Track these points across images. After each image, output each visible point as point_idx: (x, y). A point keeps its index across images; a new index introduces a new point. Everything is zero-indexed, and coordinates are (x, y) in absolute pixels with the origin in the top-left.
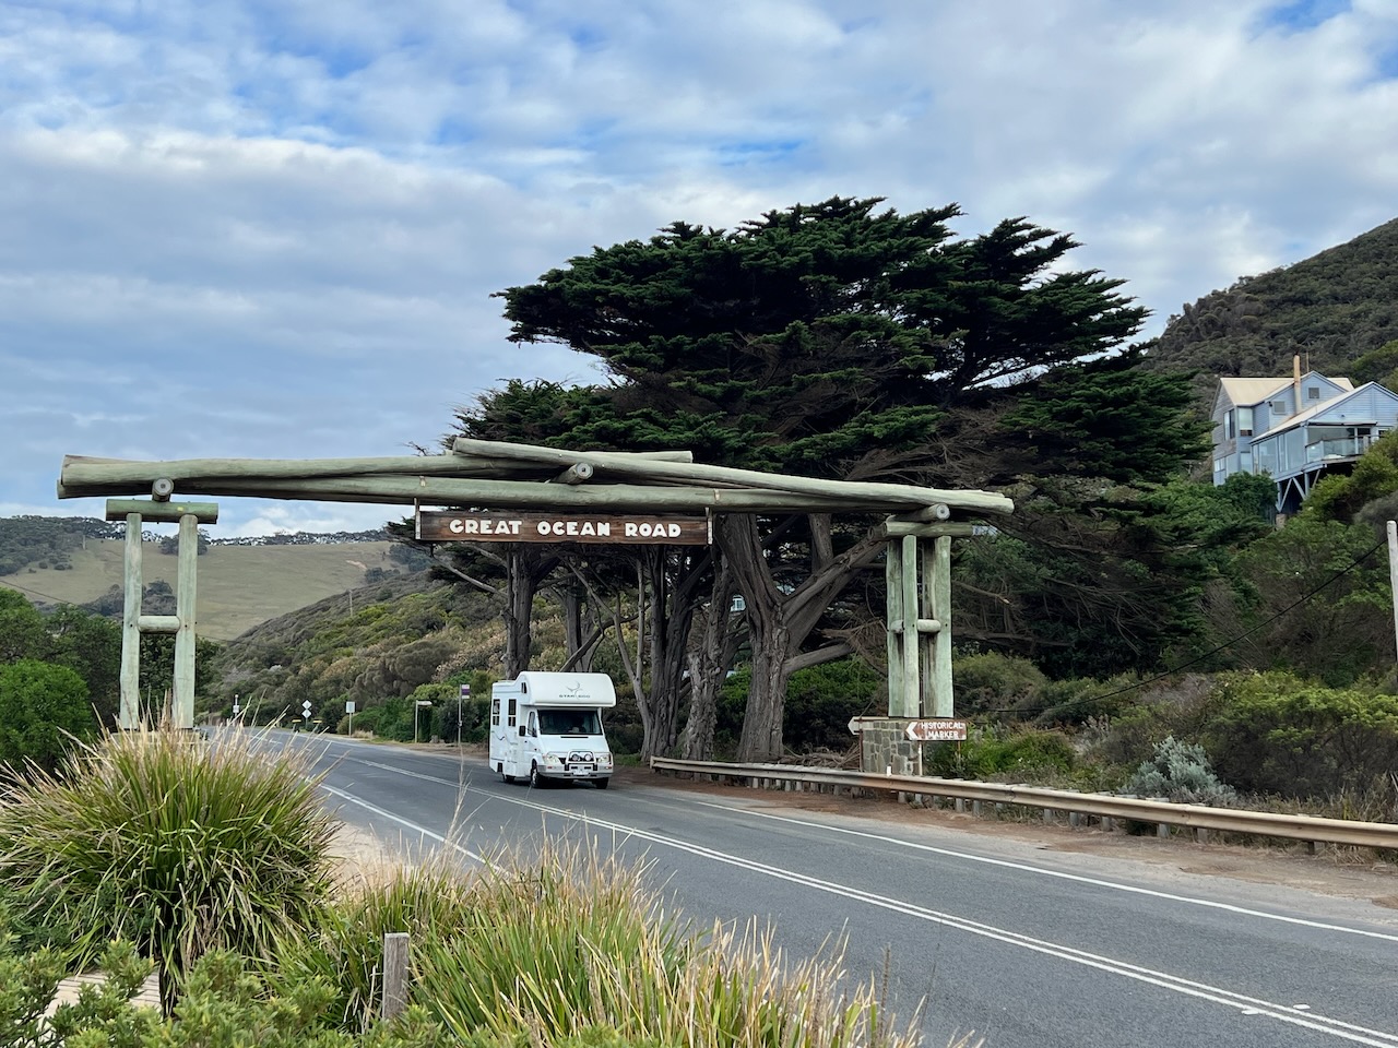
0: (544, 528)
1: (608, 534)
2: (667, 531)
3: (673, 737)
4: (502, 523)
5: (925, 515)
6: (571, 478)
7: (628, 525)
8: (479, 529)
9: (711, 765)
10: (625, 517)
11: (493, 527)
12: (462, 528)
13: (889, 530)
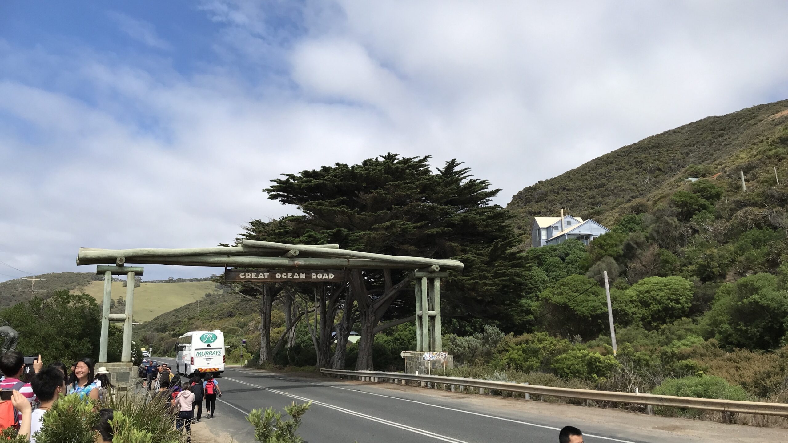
0: (279, 276)
2: (328, 276)
3: (328, 359)
4: (261, 274)
5: (430, 270)
6: (290, 255)
7: (313, 274)
8: (251, 276)
9: (344, 372)
10: (312, 271)
11: (257, 276)
12: (244, 276)
13: (416, 275)
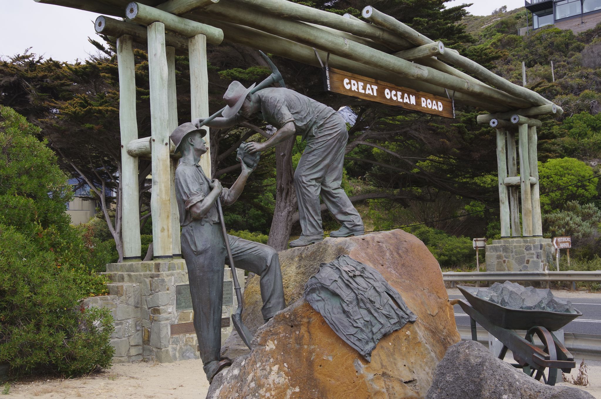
0: (388, 94)
1: (415, 104)
4: (368, 86)
7: (423, 99)
8: (358, 89)
10: (421, 92)
11: (364, 88)
